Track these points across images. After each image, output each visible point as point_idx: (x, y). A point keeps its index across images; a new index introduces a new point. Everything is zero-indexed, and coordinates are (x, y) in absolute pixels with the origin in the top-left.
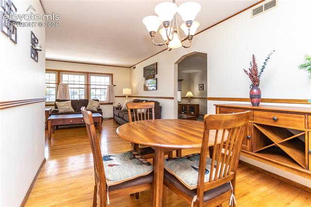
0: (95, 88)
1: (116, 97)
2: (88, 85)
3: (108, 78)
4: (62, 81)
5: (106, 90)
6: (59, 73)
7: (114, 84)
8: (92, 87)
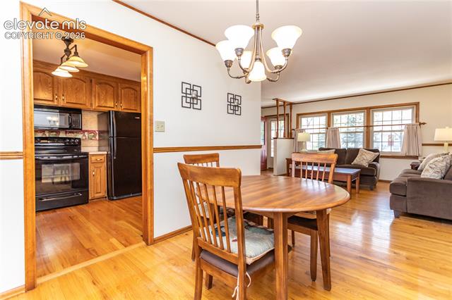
0: (382, 131)
1: (423, 145)
2: (368, 126)
3: (410, 111)
4: (333, 124)
5: (403, 133)
6: (329, 114)
7: (421, 121)
8: (375, 129)
